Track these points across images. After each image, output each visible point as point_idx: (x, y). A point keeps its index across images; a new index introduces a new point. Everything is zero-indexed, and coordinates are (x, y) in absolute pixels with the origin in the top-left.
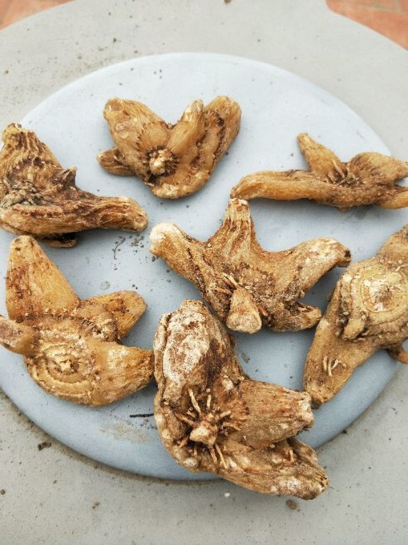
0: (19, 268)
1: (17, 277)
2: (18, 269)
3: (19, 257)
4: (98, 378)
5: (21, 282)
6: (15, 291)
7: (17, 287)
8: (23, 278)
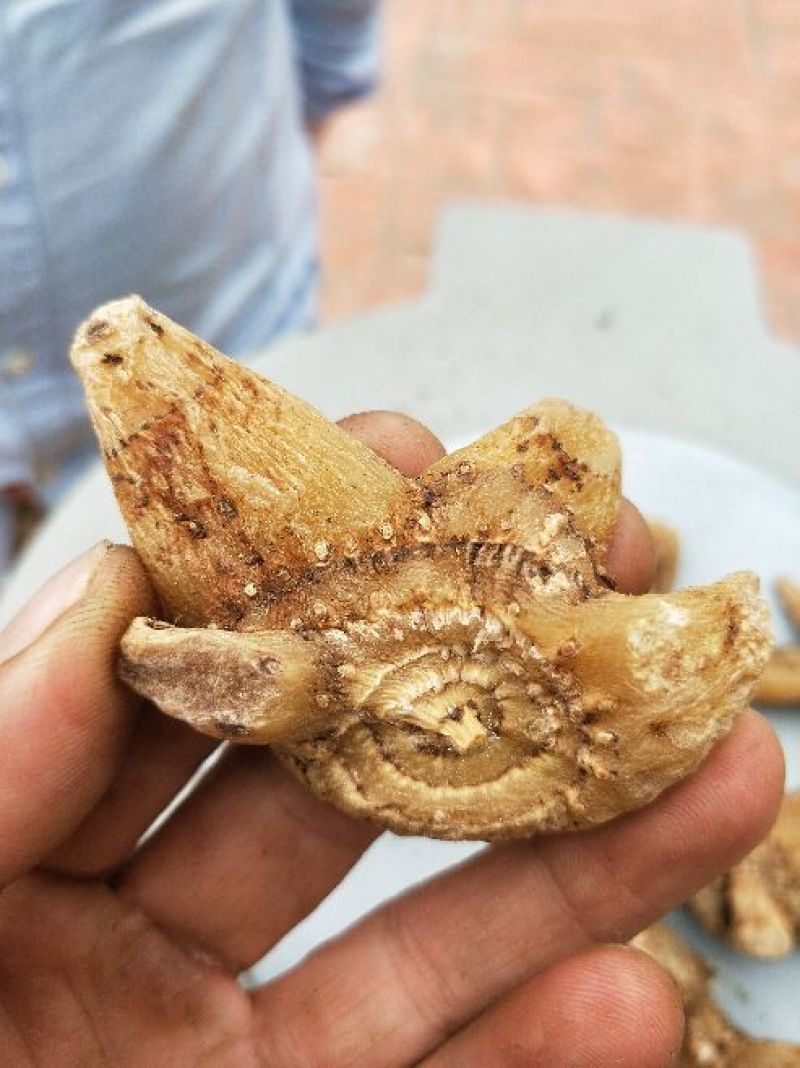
0: (146, 427)
1: (152, 462)
2: (142, 433)
3: (126, 388)
4: (602, 735)
5: (178, 479)
6: (165, 514)
7: (169, 500)
8: (179, 459)
